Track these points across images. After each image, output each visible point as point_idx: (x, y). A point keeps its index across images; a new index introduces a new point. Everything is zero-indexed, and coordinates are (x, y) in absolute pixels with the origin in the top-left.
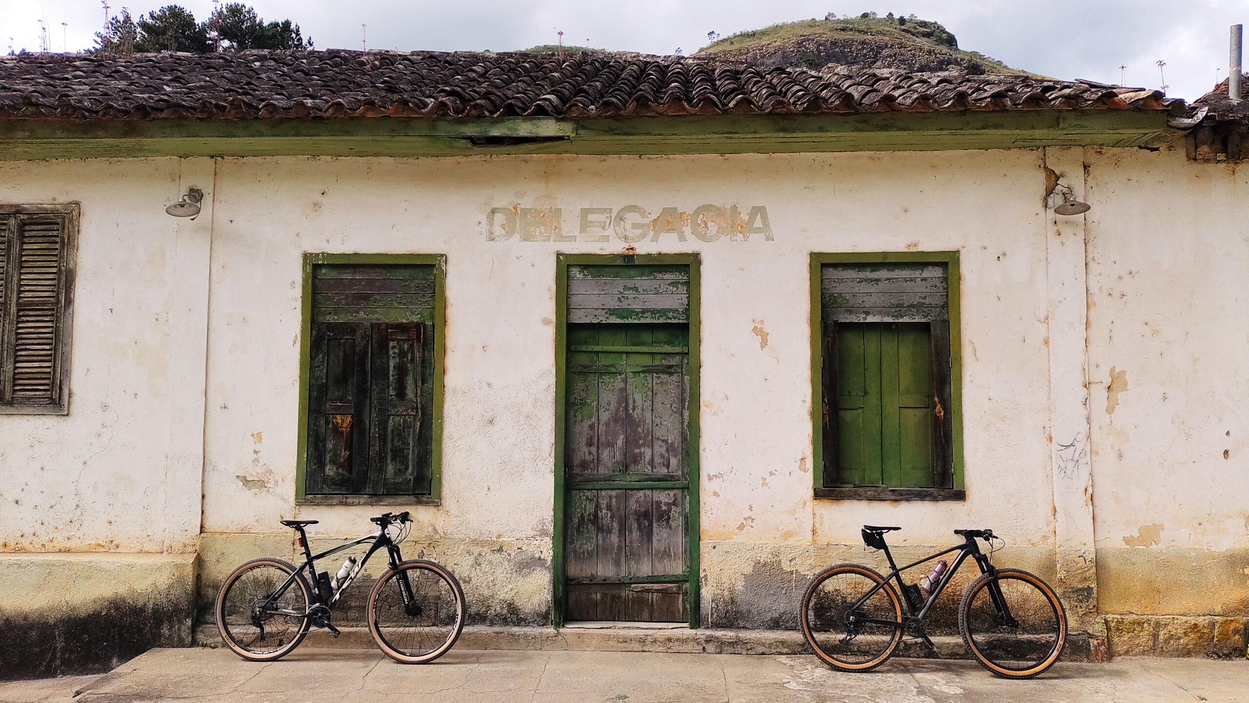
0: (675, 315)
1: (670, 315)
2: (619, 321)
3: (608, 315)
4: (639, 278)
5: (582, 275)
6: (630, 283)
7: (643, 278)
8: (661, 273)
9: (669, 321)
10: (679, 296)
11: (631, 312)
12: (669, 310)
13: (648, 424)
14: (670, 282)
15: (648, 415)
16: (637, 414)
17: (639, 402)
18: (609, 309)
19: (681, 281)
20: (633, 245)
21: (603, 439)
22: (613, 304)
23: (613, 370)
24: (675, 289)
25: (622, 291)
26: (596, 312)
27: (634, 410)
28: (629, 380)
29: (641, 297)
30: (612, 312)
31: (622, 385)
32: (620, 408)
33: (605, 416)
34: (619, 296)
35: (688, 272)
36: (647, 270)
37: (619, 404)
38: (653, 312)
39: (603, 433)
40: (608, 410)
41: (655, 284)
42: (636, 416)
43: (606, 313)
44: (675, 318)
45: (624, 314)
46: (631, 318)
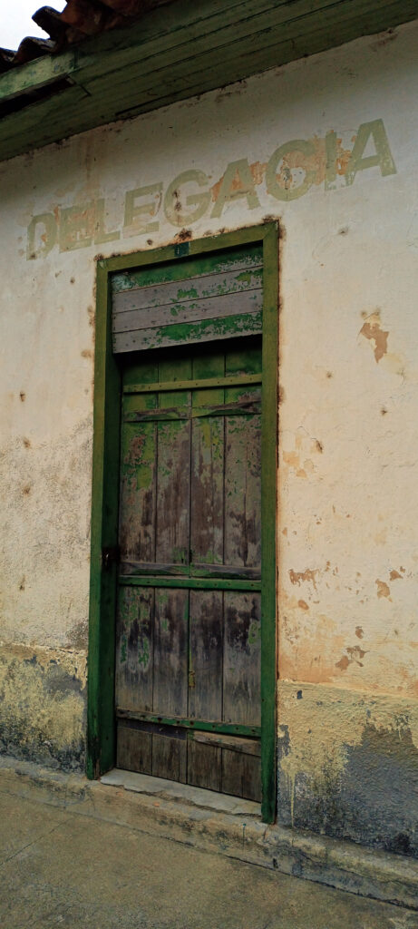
0: (247, 323)
1: (240, 324)
2: (174, 343)
3: (160, 337)
4: (198, 276)
5: (128, 284)
6: (186, 286)
7: (203, 275)
8: (226, 262)
9: (239, 334)
10: (252, 294)
11: (188, 327)
12: (238, 317)
13: (218, 493)
14: (238, 273)
15: (219, 478)
16: (205, 478)
17: (207, 461)
18: (161, 327)
19: (253, 270)
20: (187, 228)
21: (161, 515)
22: (165, 318)
23: (174, 416)
24: (246, 283)
25: (176, 298)
26: (146, 334)
27: (201, 472)
28: (195, 429)
29: (200, 303)
30: (164, 330)
31: (186, 437)
32: (182, 470)
33: (164, 482)
34: (173, 306)
35: (261, 254)
36: (208, 263)
37: (182, 463)
38: (217, 322)
39: (162, 507)
40: (168, 473)
41: (218, 280)
42: (203, 482)
43: (158, 333)
44: (246, 328)
45: (180, 332)
46: (189, 335)
